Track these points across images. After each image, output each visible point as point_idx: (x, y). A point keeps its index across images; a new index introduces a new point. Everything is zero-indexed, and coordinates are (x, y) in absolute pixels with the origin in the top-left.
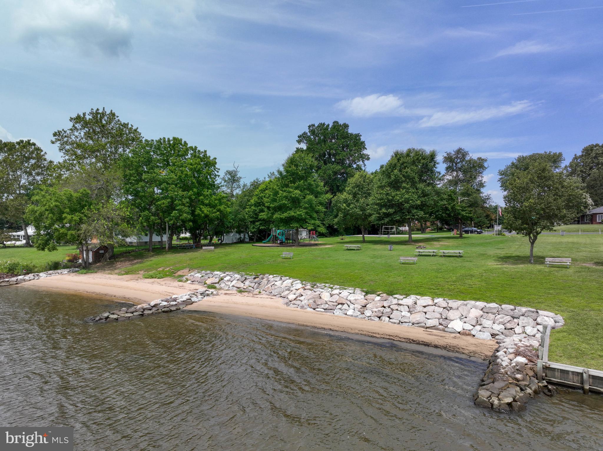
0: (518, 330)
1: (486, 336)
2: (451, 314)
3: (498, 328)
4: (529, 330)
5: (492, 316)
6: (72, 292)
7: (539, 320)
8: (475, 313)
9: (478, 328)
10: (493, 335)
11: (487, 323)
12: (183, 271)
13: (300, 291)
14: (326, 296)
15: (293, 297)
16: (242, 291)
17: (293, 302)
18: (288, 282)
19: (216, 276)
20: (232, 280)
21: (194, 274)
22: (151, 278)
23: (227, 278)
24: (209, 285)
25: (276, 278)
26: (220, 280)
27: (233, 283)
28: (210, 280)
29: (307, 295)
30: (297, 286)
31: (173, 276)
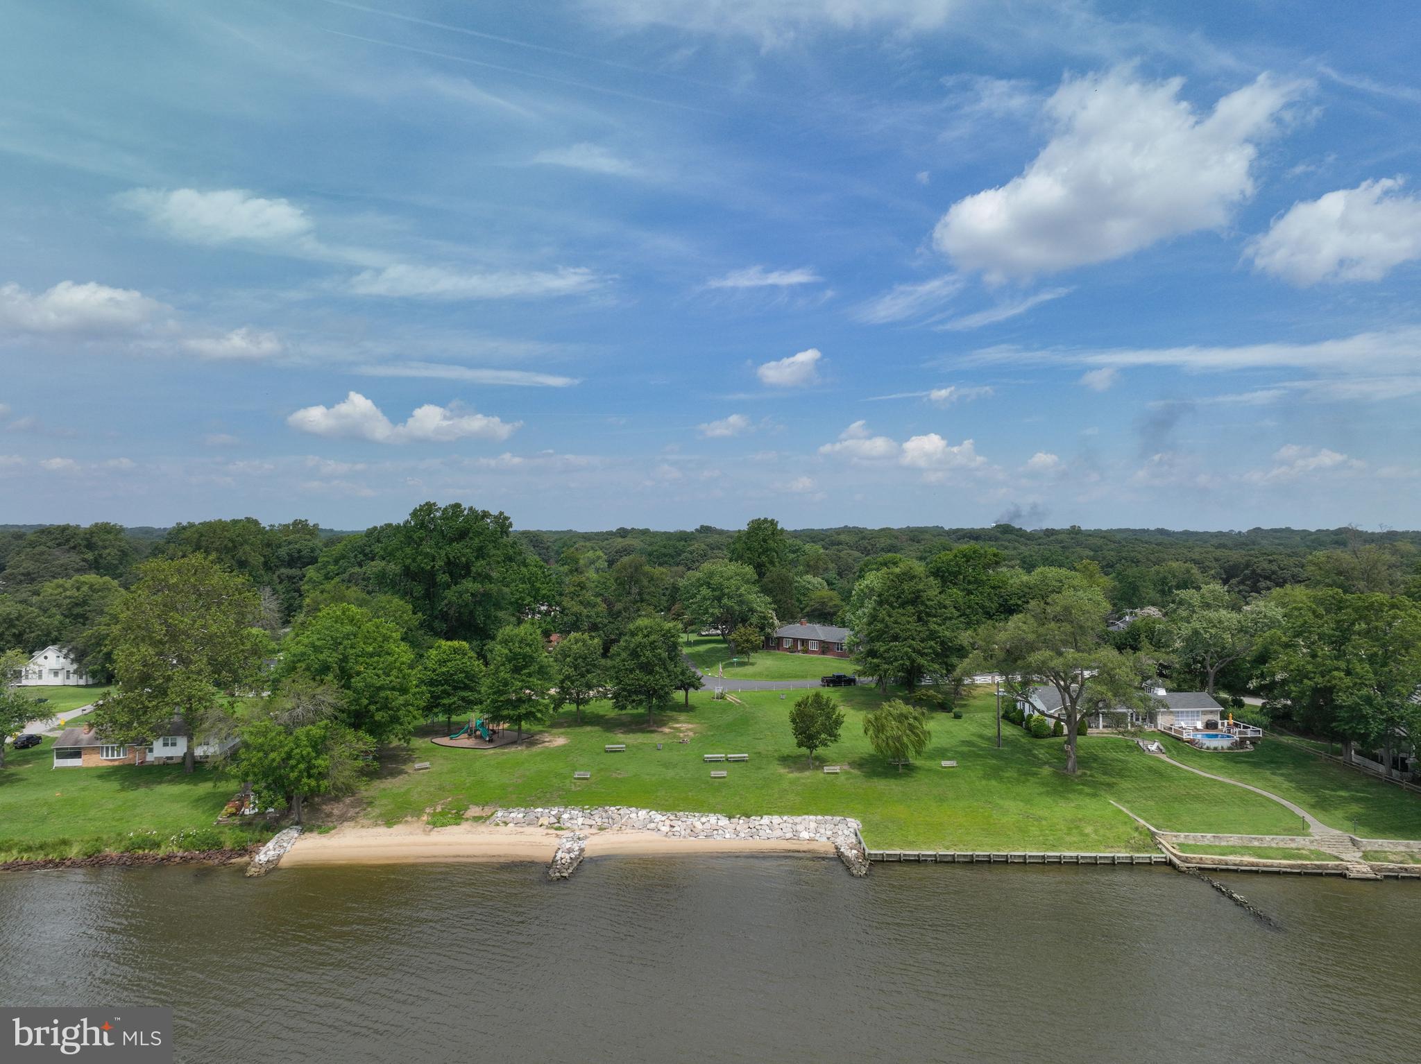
0: (840, 833)
1: (824, 839)
2: (799, 828)
3: (829, 833)
4: (846, 832)
5: (823, 826)
6: (411, 861)
7: (849, 825)
8: (813, 825)
9: (818, 835)
10: (828, 838)
11: (822, 831)
12: (474, 811)
13: (668, 822)
14: (698, 825)
15: (665, 829)
16: (601, 829)
17: (670, 833)
18: (643, 813)
19: (547, 815)
20: (575, 818)
21: (506, 814)
22: (443, 825)
23: (566, 816)
24: (550, 826)
25: (624, 811)
26: (559, 819)
27: (580, 821)
28: (544, 820)
29: (679, 826)
30: (658, 817)
31: (467, 820)
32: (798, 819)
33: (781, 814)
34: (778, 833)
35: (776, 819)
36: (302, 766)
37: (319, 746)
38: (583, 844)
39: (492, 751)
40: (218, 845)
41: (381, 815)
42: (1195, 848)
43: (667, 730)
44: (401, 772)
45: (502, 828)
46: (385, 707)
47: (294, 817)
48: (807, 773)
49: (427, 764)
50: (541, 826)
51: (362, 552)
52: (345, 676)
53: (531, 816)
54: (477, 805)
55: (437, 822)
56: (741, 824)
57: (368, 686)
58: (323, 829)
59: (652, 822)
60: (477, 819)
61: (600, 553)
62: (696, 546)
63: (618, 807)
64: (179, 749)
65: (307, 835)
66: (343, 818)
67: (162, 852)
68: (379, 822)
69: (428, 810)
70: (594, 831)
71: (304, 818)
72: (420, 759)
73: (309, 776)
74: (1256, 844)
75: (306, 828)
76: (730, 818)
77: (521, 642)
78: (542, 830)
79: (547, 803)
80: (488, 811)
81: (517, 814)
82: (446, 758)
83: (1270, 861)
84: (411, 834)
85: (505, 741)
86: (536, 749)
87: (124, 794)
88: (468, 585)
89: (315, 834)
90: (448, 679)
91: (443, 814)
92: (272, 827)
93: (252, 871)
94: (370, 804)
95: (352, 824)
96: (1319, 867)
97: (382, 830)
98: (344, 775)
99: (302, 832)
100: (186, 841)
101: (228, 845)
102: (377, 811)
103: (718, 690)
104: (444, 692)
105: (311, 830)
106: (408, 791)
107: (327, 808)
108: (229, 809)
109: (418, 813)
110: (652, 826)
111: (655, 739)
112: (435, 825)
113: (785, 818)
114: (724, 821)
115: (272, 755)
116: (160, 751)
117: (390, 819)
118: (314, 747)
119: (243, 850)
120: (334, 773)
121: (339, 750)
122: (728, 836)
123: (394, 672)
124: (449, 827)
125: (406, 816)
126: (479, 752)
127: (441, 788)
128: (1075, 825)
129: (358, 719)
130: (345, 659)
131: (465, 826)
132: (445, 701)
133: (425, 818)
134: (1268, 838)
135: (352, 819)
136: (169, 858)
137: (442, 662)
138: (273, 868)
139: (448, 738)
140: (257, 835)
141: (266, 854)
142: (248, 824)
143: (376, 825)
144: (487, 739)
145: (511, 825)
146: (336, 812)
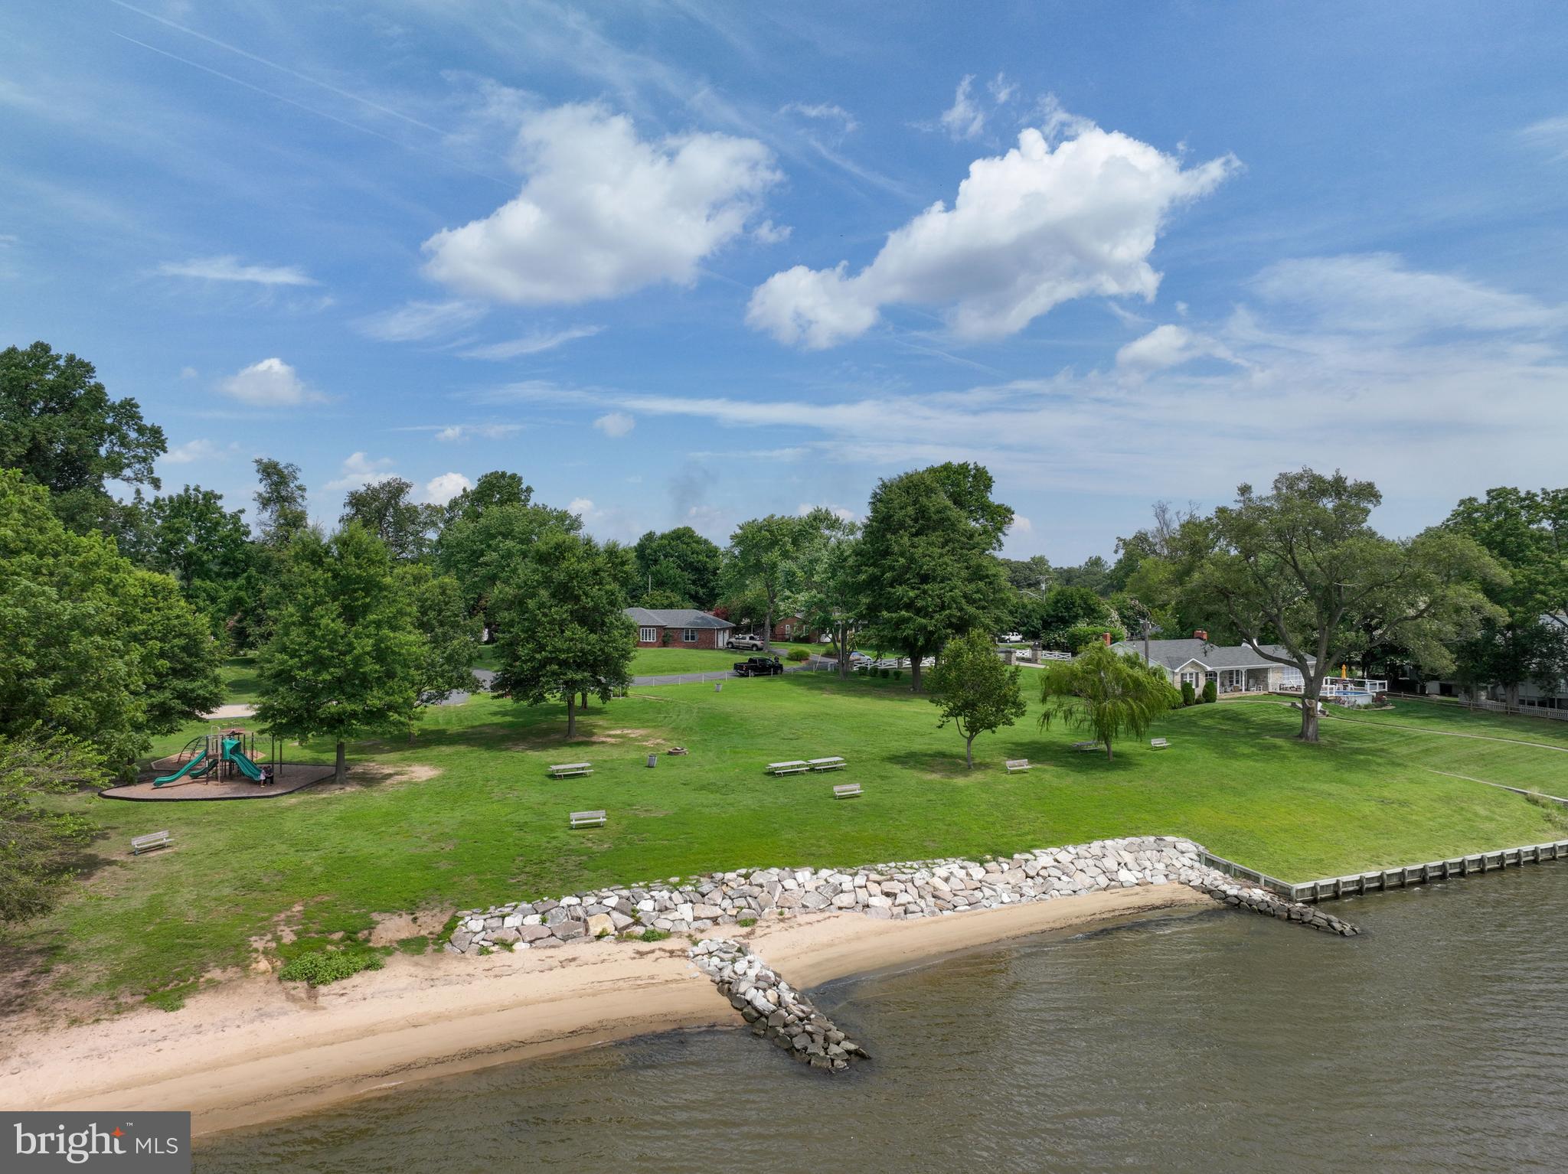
1: (1161, 879)
4: (1186, 861)
10: (1167, 877)
12: (393, 928)
13: (874, 888)
14: (939, 883)
16: (743, 923)
17: (896, 910)
18: (805, 877)
19: (599, 906)
20: (671, 906)
21: (495, 923)
24: (623, 935)
25: (762, 876)
27: (686, 911)
28: (599, 923)
29: (904, 891)
30: (844, 880)
31: (388, 951)
34: (1082, 879)
35: (1060, 854)
39: (292, 800)
41: (117, 980)
44: (93, 862)
48: (978, 776)
50: (599, 937)
53: (561, 917)
54: (391, 910)
55: (310, 970)
59: (838, 891)
60: (415, 945)
63: (743, 871)
68: (126, 999)
69: (256, 944)
70: (731, 928)
76: (980, 863)
80: (431, 922)
81: (522, 919)
84: (262, 1015)
91: (310, 949)
97: (153, 1020)
102: (94, 971)
106: (157, 905)
109: (238, 957)
110: (845, 899)
112: (308, 978)
114: (976, 870)
122: (1006, 899)
124: (356, 979)
125: (204, 968)
126: (261, 803)
127: (251, 885)
133: (264, 965)
139: (151, 785)
143: (120, 1010)
144: (262, 777)
145: (518, 948)
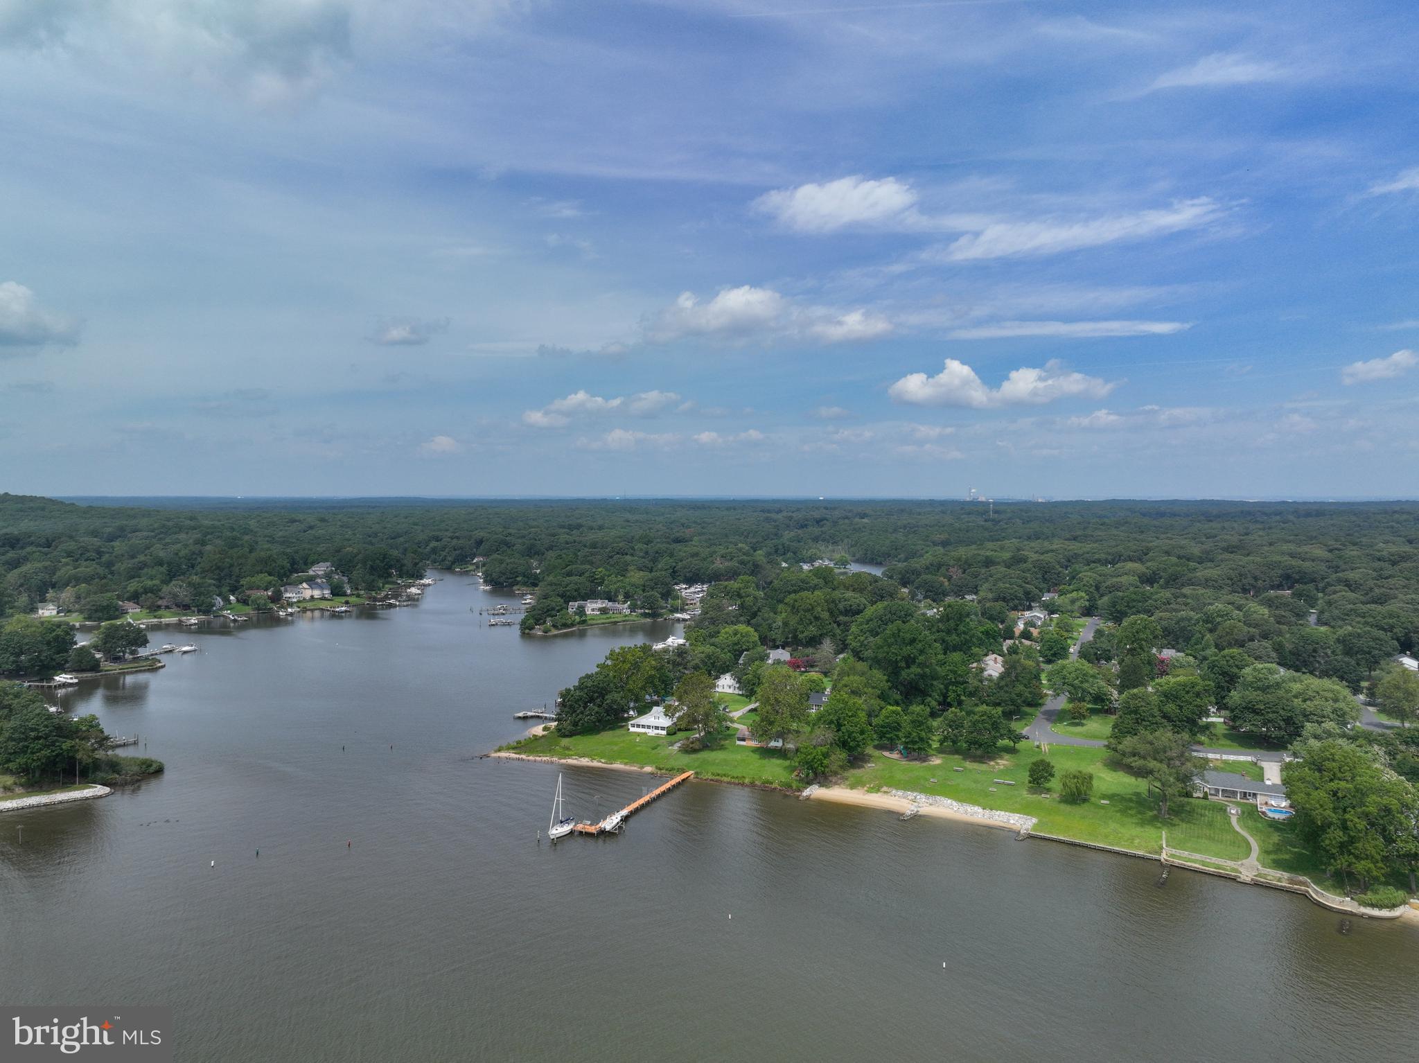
0: (1026, 823)
2: (1011, 818)
3: (1021, 823)
4: (1029, 823)
5: (1021, 819)
7: (1033, 820)
9: (1017, 822)
10: (1019, 825)
11: (1020, 821)
12: (885, 789)
13: (958, 807)
14: (969, 810)
15: (955, 809)
16: (931, 805)
17: (957, 811)
18: (949, 801)
19: (911, 795)
20: (922, 798)
22: (871, 792)
23: (918, 797)
24: (911, 800)
25: (943, 798)
26: (915, 797)
27: (924, 800)
28: (910, 798)
29: (962, 809)
30: (955, 803)
31: (881, 792)
32: (1011, 814)
33: (1006, 811)
34: (1000, 819)
35: (1003, 813)
36: (819, 763)
37: (826, 755)
38: (919, 809)
39: (904, 763)
40: (791, 787)
41: (849, 785)
42: (1179, 858)
43: (992, 763)
44: (863, 767)
45: (893, 798)
46: (854, 740)
47: (818, 780)
48: (1035, 796)
49: (873, 765)
50: (908, 799)
51: (881, 619)
52: (839, 726)
53: (905, 794)
54: (887, 786)
55: (870, 791)
56: (987, 812)
57: (848, 731)
58: (827, 787)
60: (885, 792)
61: (1083, 594)
62: (1161, 594)
63: (941, 797)
64: (779, 744)
65: (822, 788)
66: (836, 783)
67: (773, 786)
69: (868, 786)
70: (927, 805)
71: (822, 781)
72: (873, 762)
73: (822, 766)
74: (1208, 860)
75: (821, 785)
76: (983, 809)
77: (918, 714)
78: (908, 801)
79: (913, 790)
80: (890, 790)
81: (900, 793)
82: (883, 763)
83: (1207, 868)
84: (858, 794)
85: (913, 758)
86: (925, 764)
87: (760, 761)
88: (915, 670)
89: (824, 788)
90: (888, 725)
91: (872, 788)
92: (809, 783)
93: (801, 798)
94: (847, 779)
95: (838, 786)
96: (1227, 874)
97: (849, 791)
98: (834, 767)
99: (820, 786)
100: (781, 784)
101: (794, 788)
102: (848, 783)
103: (1037, 743)
104: (887, 731)
105: (823, 786)
106: (863, 776)
107: (830, 778)
108: (796, 773)
109: (863, 785)
110: (951, 807)
111: (983, 767)
112: (868, 791)
113: (1007, 813)
114: (980, 810)
115: (809, 757)
116: (773, 744)
117: (852, 787)
118: (823, 755)
119: (799, 790)
120: (831, 766)
121: (833, 757)
123: (858, 726)
124: (873, 794)
125: (858, 787)
126: (899, 762)
127: (876, 777)
128: (1132, 839)
129: (844, 744)
130: (839, 718)
131: (879, 794)
132: (888, 736)
133: (866, 788)
134: (1214, 859)
135: (839, 784)
136: (775, 789)
137: (887, 717)
138: (808, 798)
139: (888, 752)
140: (804, 785)
141: (806, 793)
142: (801, 780)
143: (847, 788)
144: (905, 756)
145: (897, 797)
146: (834, 781)
